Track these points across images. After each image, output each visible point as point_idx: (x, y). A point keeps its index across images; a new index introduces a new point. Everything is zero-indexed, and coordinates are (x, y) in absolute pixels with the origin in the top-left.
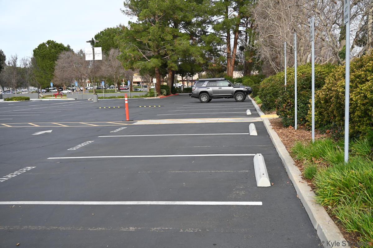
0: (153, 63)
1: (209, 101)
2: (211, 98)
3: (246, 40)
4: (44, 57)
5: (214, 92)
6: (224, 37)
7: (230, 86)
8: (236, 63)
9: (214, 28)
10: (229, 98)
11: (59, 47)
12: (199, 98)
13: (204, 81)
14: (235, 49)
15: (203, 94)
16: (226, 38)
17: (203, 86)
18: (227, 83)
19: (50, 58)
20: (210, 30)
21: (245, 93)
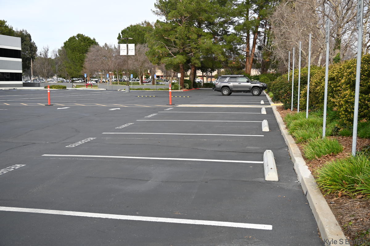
0: (179, 59)
1: (229, 94)
2: (231, 91)
3: (264, 41)
4: (73, 50)
5: (234, 87)
6: (244, 37)
7: (248, 82)
8: (254, 61)
9: (235, 29)
10: (246, 92)
11: (88, 40)
12: (221, 91)
13: (226, 77)
14: (253, 49)
15: (225, 88)
16: (246, 38)
17: (225, 81)
18: (246, 80)
19: (79, 51)
20: (231, 30)
21: (261, 89)
